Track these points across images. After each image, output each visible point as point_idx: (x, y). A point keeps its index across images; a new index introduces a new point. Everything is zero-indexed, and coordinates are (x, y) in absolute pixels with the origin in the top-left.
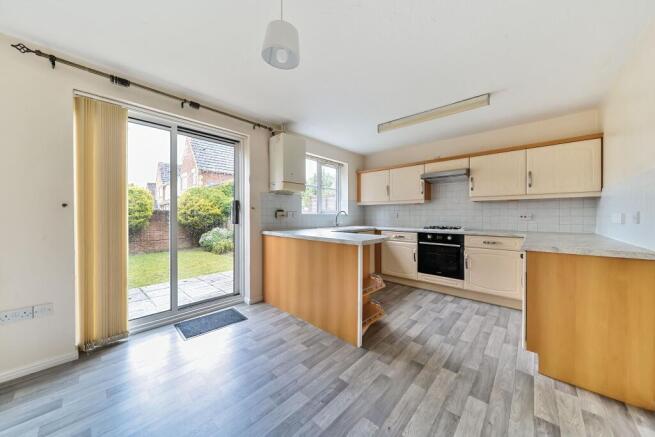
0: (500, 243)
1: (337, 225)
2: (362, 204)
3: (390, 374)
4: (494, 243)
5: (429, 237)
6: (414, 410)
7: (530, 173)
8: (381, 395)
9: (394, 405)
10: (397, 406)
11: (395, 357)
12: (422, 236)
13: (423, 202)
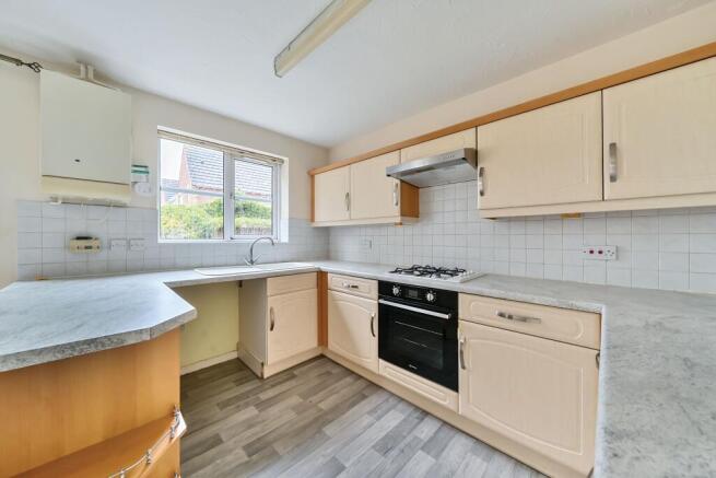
0: (537, 320)
1: (252, 262)
2: (315, 225)
4: (524, 319)
5: (396, 291)
7: (613, 146)
12: (385, 288)
13: (398, 220)
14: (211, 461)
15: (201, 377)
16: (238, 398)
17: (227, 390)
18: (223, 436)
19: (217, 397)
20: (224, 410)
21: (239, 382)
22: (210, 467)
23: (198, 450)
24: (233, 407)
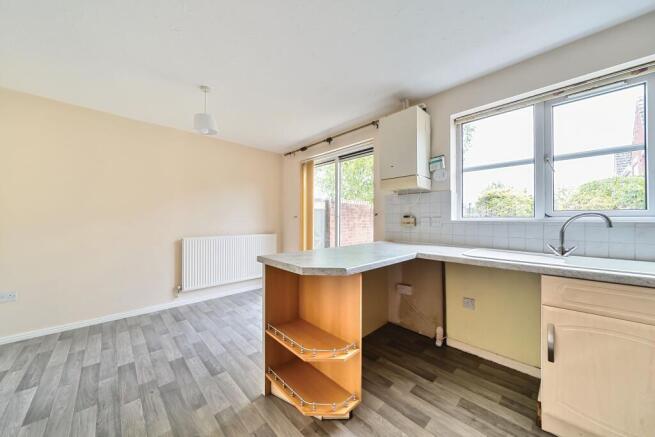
1: (563, 252)
3: (200, 413)
6: (145, 416)
8: (184, 396)
9: (165, 403)
10: (162, 404)
11: (223, 428)
14: (403, 428)
15: (482, 367)
16: (484, 413)
17: (487, 397)
18: (430, 424)
19: (471, 394)
20: (461, 410)
21: (508, 403)
22: (397, 430)
23: (407, 412)
24: (469, 414)
